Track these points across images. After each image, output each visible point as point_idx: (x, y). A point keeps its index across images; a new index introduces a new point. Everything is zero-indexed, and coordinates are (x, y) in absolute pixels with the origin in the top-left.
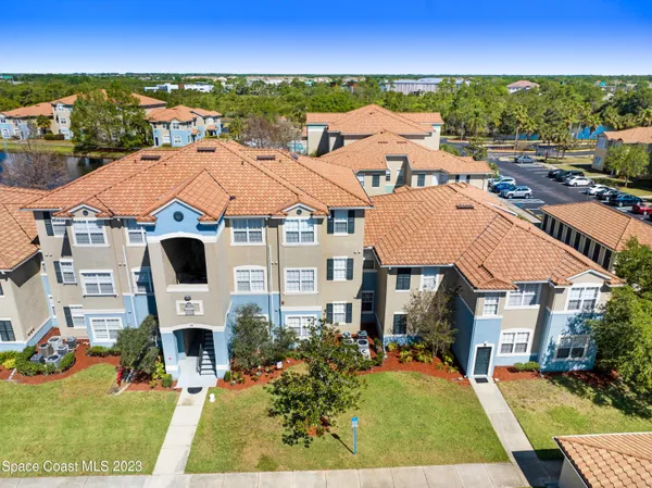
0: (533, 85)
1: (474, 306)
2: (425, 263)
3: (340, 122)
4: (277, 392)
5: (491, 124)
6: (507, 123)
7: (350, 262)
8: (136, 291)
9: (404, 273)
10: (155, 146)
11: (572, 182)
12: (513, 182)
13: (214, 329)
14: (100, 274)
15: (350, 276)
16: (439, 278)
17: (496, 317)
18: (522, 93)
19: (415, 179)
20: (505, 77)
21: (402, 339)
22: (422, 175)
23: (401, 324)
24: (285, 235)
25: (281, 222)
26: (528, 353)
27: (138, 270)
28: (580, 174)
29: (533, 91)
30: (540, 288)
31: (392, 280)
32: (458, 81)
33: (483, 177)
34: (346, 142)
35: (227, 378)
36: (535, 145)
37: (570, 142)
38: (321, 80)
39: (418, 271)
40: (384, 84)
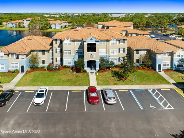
0: (152, 15)
1: (156, 56)
2: (142, 49)
3: (107, 24)
4: (112, 73)
5: (143, 24)
6: (148, 24)
7: (124, 49)
8: (76, 54)
9: (138, 51)
10: (51, 29)
11: (170, 36)
12: (154, 36)
13: (97, 60)
14: (68, 51)
15: (124, 52)
16: (146, 52)
17: (161, 58)
18: (149, 17)
19: (130, 35)
20: (143, 13)
21: (138, 64)
22: (132, 34)
23: (138, 61)
24: (111, 43)
25: (110, 41)
26: (170, 67)
27: (77, 50)
28: (172, 35)
29: (152, 17)
30: (170, 53)
31: (135, 52)
32: (131, 14)
33: (148, 35)
34: (110, 28)
35: (99, 71)
36: (157, 29)
37: (167, 28)
38: (89, 14)
39: (141, 50)
40: (109, 15)
